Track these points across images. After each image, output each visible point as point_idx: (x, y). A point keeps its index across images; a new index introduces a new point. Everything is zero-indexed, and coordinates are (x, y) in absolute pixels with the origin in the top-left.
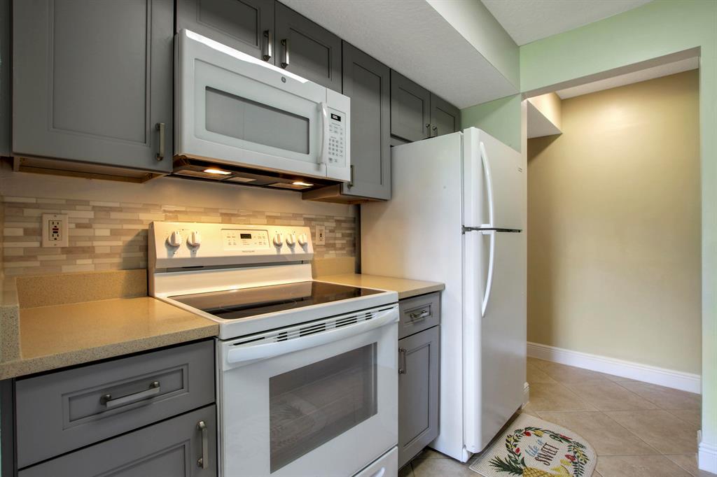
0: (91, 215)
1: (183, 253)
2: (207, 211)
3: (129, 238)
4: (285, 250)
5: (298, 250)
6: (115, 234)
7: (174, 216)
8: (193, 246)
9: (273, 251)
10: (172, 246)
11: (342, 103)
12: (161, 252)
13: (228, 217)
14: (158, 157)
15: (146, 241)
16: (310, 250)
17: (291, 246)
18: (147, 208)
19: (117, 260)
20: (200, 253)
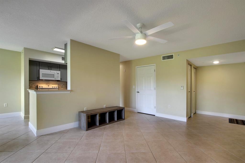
0: (32, 84)
1: (41, 87)
2: (45, 83)
3: (36, 86)
4: (54, 88)
5: (56, 88)
6: (34, 86)
7: (40, 84)
8: (42, 87)
9: (52, 88)
10: (40, 87)
11: (59, 72)
12: (39, 87)
13: (47, 84)
14: (38, 80)
15: (37, 86)
16: (58, 87)
17: (55, 87)
18: (38, 83)
19: (35, 88)
20: (43, 87)
